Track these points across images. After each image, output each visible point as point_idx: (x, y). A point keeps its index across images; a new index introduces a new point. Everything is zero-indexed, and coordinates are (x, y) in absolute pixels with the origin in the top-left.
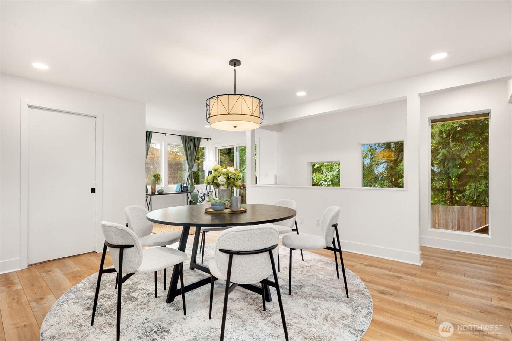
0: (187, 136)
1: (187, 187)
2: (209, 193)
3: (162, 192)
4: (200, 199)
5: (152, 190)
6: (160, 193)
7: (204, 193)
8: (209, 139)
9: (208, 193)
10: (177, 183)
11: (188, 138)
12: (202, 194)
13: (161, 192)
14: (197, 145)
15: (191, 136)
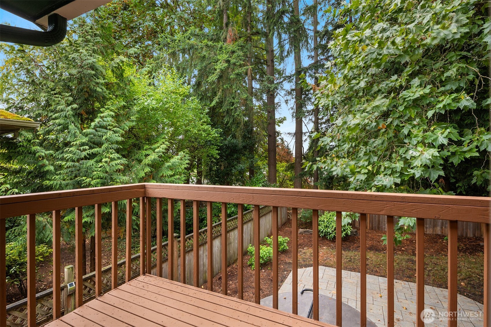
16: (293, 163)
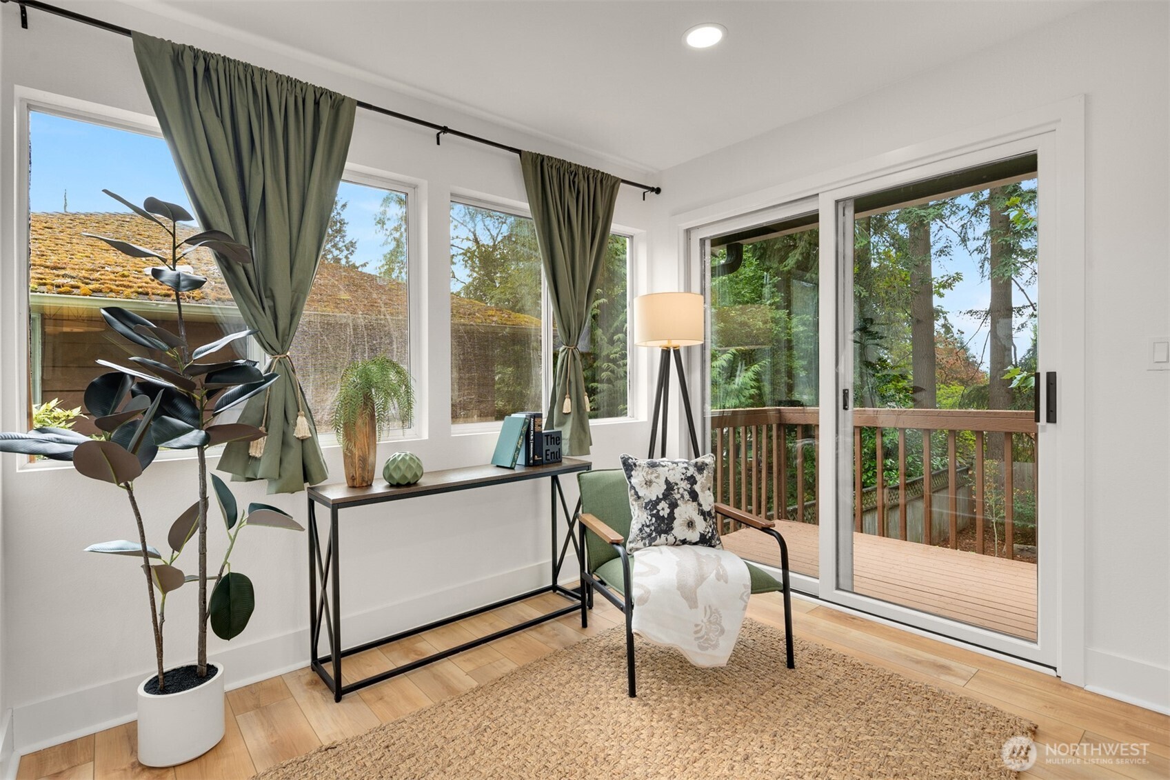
0: (550, 158)
1: (556, 439)
2: (698, 477)
3: (409, 476)
4: (639, 518)
5: (353, 464)
6: (398, 485)
7: (667, 482)
8: (652, 189)
9: (692, 480)
10: (500, 415)
11: (558, 170)
12: (658, 490)
13: (404, 477)
14: (601, 213)
15: (573, 162)
16: (984, 387)
